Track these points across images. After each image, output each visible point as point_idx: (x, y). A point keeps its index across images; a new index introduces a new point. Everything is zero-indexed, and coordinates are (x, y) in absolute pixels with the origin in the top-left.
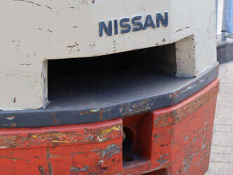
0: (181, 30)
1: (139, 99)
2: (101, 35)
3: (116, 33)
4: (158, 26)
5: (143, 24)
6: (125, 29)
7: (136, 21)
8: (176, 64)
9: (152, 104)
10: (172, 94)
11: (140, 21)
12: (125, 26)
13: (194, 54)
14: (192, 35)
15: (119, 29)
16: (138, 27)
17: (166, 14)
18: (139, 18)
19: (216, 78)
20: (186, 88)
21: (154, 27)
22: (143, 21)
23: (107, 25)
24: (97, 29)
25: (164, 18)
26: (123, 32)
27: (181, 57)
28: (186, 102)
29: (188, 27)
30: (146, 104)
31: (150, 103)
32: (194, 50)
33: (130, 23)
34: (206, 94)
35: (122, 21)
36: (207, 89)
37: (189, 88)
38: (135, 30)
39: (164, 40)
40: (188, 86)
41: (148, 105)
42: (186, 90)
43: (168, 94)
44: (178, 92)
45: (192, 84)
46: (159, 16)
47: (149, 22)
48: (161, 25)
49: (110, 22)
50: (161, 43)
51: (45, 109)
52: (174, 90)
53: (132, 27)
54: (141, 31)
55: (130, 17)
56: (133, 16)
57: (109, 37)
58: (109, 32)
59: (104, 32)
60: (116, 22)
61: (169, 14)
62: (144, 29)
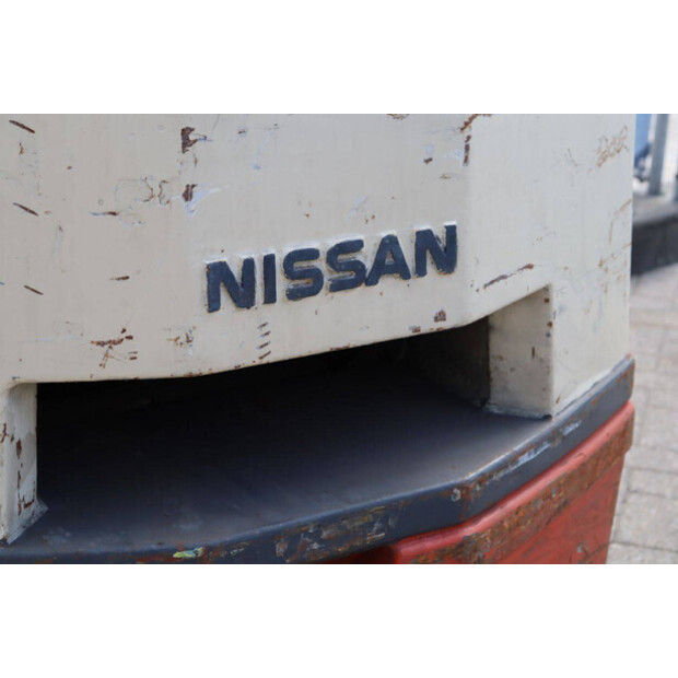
0: (503, 277)
1: (348, 507)
2: (213, 305)
3: (270, 297)
4: (421, 271)
5: (369, 265)
6: (302, 283)
7: (342, 258)
8: (488, 373)
9: (391, 523)
10: (461, 487)
11: (359, 257)
12: (303, 274)
13: (548, 345)
14: (546, 289)
15: (282, 284)
16: (349, 275)
17: (451, 231)
18: (357, 246)
19: (624, 404)
20: (513, 459)
21: (405, 275)
22: (367, 256)
24: (200, 285)
25: (442, 244)
26: (294, 295)
28: (512, 504)
29: (530, 267)
30: (371, 525)
31: (385, 519)
32: (548, 335)
33: (321, 264)
34: (583, 465)
35: (292, 258)
36: (589, 448)
37: (524, 459)
38: (338, 286)
39: (441, 316)
40: (522, 453)
41: (377, 526)
42: (512, 468)
43: (450, 489)
44: (481, 479)
45: (536, 445)
46: (425, 240)
47: (389, 260)
48: (430, 268)
49: (248, 265)
50: (428, 326)
51: (15, 543)
52: (472, 475)
53: (328, 276)
54: (361, 290)
55: (323, 244)
56: (332, 243)
57: (245, 313)
58: (244, 299)
59: (225, 298)
60: (269, 261)
61: (459, 232)
62: (372, 280)
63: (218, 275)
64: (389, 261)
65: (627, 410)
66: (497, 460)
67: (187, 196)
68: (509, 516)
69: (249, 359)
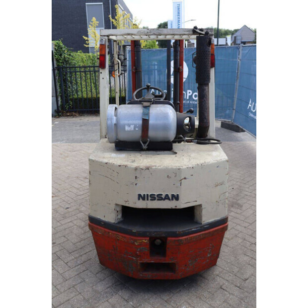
0: (189, 202)
2: (139, 199)
3: (148, 200)
4: (173, 200)
7: (159, 196)
9: (166, 234)
12: (153, 197)
14: (201, 205)
15: (149, 198)
16: (160, 199)
18: (162, 195)
19: (226, 223)
20: (191, 229)
21: (170, 200)
22: (163, 197)
23: (142, 196)
24: (137, 197)
25: (176, 196)
26: (151, 200)
27: (197, 212)
29: (196, 201)
30: (163, 234)
33: (156, 196)
35: (151, 195)
36: (212, 230)
37: (193, 229)
38: (158, 200)
39: (176, 207)
44: (183, 231)
45: (196, 228)
46: (173, 196)
49: (144, 195)
50: (174, 207)
51: (116, 224)
52: (181, 230)
53: (157, 198)
54: (162, 201)
55: (156, 194)
56: (158, 194)
57: (143, 201)
58: (144, 199)
59: (141, 199)
60: (148, 195)
61: (179, 195)
62: (164, 200)
63: (140, 195)
64: (167, 197)
65: (226, 224)
66: (187, 229)
67: (136, 185)
68: (190, 238)
69: (145, 207)
